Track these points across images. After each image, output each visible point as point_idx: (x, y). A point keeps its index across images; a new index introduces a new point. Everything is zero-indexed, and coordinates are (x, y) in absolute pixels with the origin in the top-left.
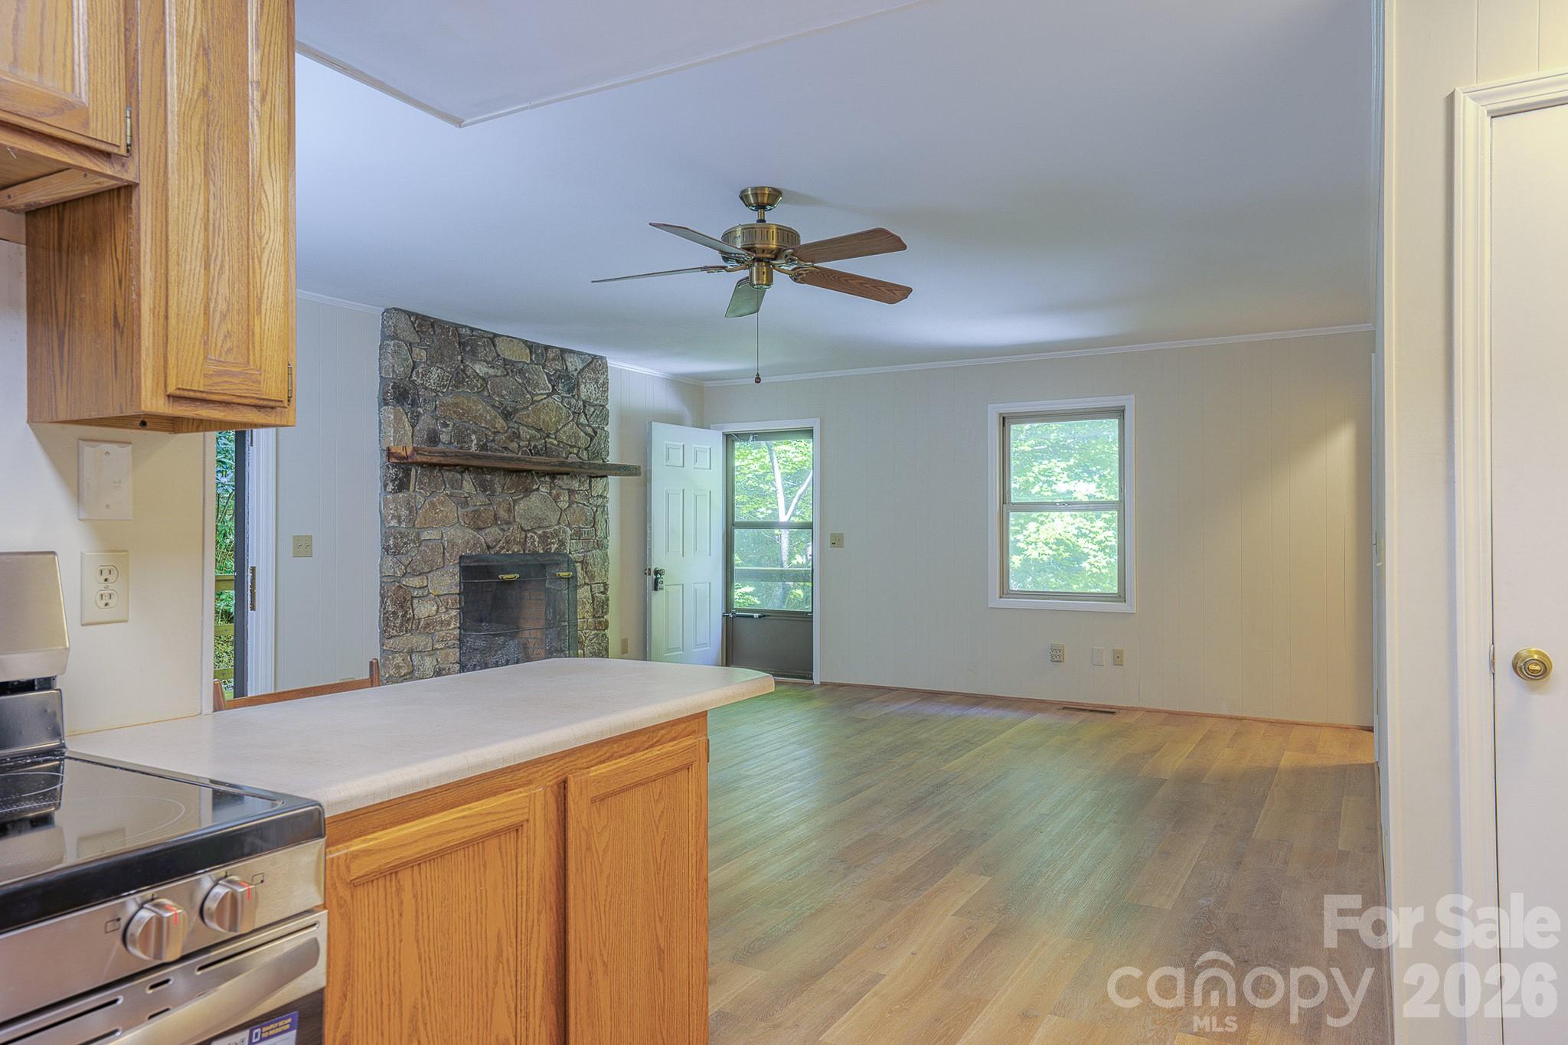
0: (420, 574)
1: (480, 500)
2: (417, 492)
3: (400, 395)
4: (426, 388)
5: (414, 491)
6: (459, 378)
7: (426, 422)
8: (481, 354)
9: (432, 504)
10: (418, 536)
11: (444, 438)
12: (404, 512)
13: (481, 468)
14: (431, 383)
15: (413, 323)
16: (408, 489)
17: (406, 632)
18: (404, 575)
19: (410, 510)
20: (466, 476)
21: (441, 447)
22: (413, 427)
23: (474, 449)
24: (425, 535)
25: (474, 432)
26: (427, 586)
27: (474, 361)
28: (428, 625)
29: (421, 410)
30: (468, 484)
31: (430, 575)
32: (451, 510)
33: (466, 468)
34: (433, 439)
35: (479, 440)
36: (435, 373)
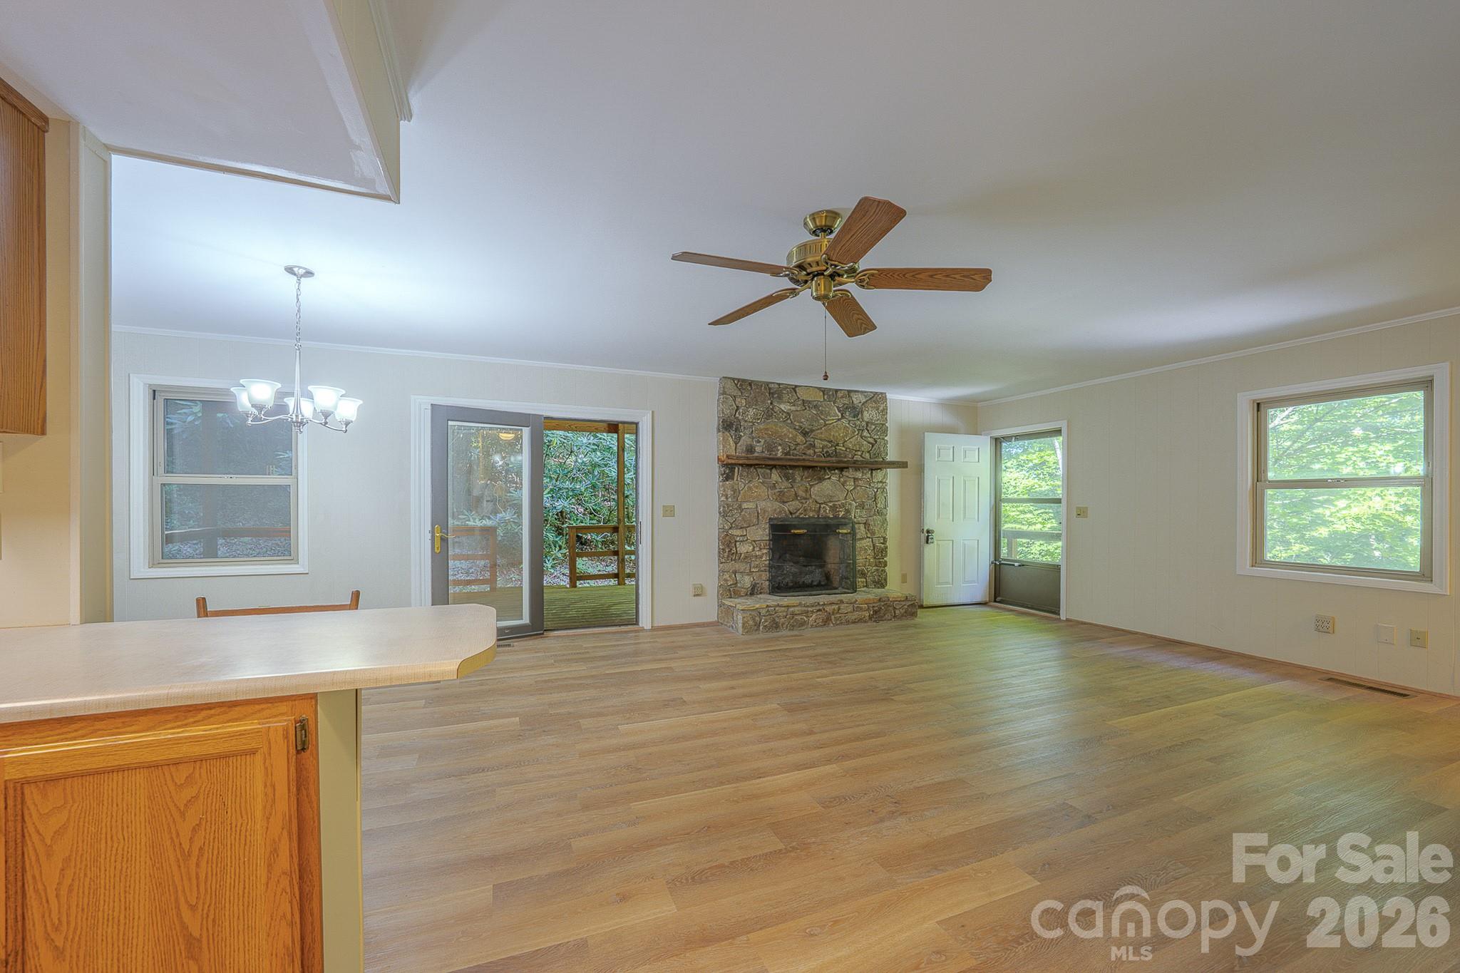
0: (741, 528)
1: (784, 485)
2: (739, 481)
3: (727, 425)
4: (746, 421)
5: (737, 480)
6: (769, 414)
7: (745, 440)
8: (786, 397)
9: (750, 488)
10: (740, 506)
11: (758, 449)
12: (730, 493)
13: (785, 466)
14: (749, 418)
15: (736, 385)
16: (733, 479)
17: (732, 560)
18: (730, 528)
19: (734, 491)
20: (774, 470)
21: (756, 454)
22: (736, 444)
23: (779, 454)
24: (745, 506)
25: (780, 445)
26: (746, 535)
27: (780, 403)
28: (746, 558)
29: (742, 434)
30: (775, 476)
31: (748, 529)
32: (763, 491)
33: (774, 466)
34: (750, 450)
35: (783, 449)
36: (751, 412)
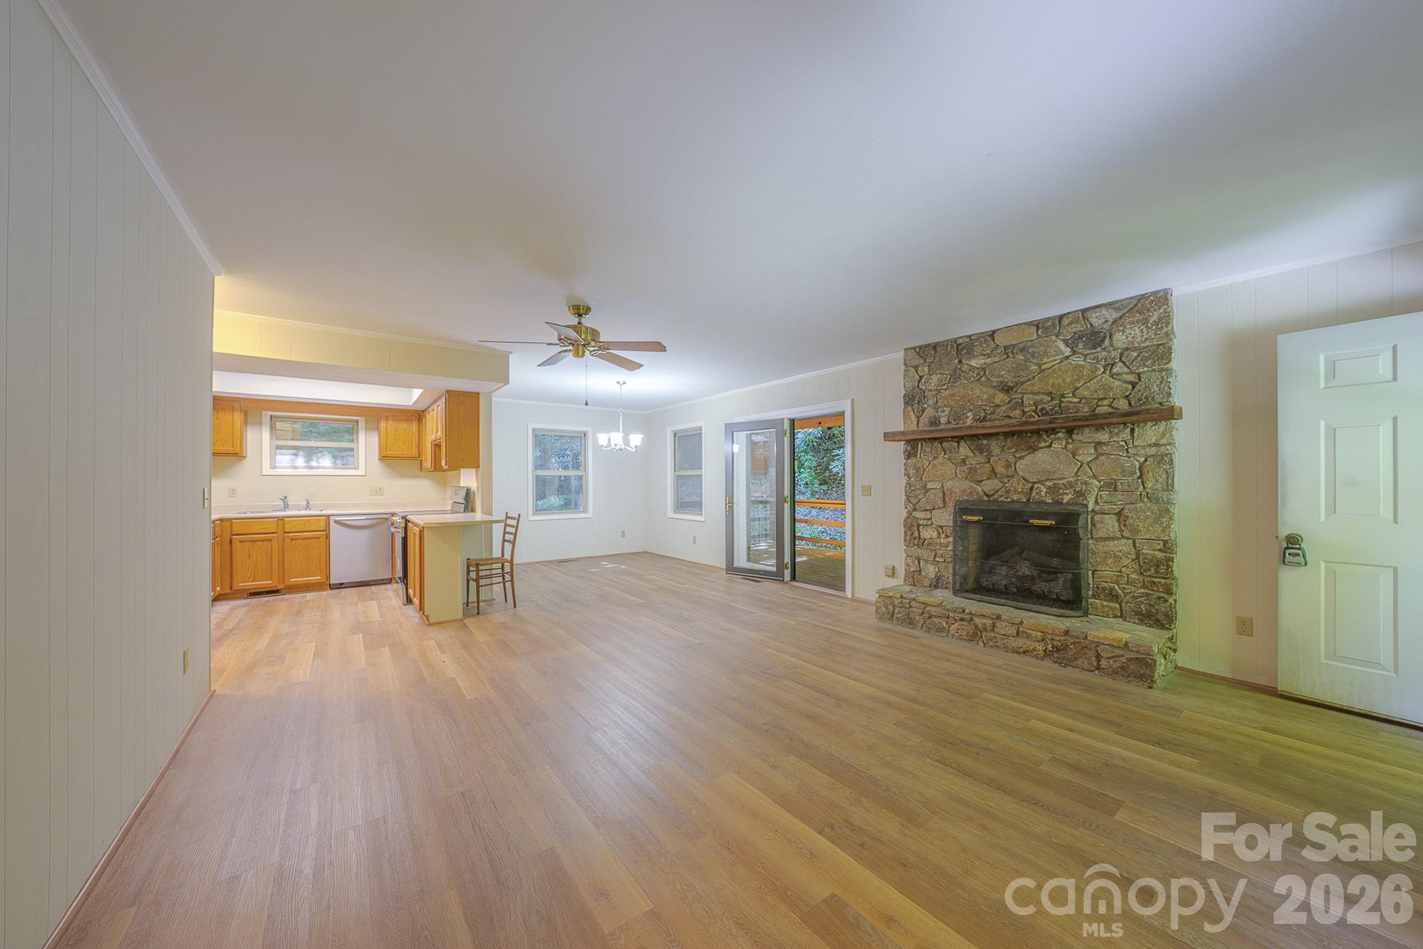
0: (926, 510)
1: (976, 460)
2: (924, 456)
3: (909, 400)
4: (930, 391)
5: (920, 457)
6: (955, 376)
7: (929, 412)
8: (978, 350)
9: (934, 466)
10: (924, 487)
11: (943, 420)
12: (912, 472)
13: (977, 436)
14: (932, 386)
15: (918, 353)
16: (916, 456)
17: (914, 544)
18: (914, 510)
19: (917, 470)
20: (962, 444)
21: (942, 427)
22: (918, 418)
23: (969, 422)
24: (929, 486)
25: (970, 410)
26: (931, 518)
27: (969, 359)
28: (929, 544)
29: (926, 406)
30: (964, 450)
31: (933, 512)
32: (949, 468)
33: (963, 438)
34: (934, 422)
35: (975, 415)
36: (935, 379)
